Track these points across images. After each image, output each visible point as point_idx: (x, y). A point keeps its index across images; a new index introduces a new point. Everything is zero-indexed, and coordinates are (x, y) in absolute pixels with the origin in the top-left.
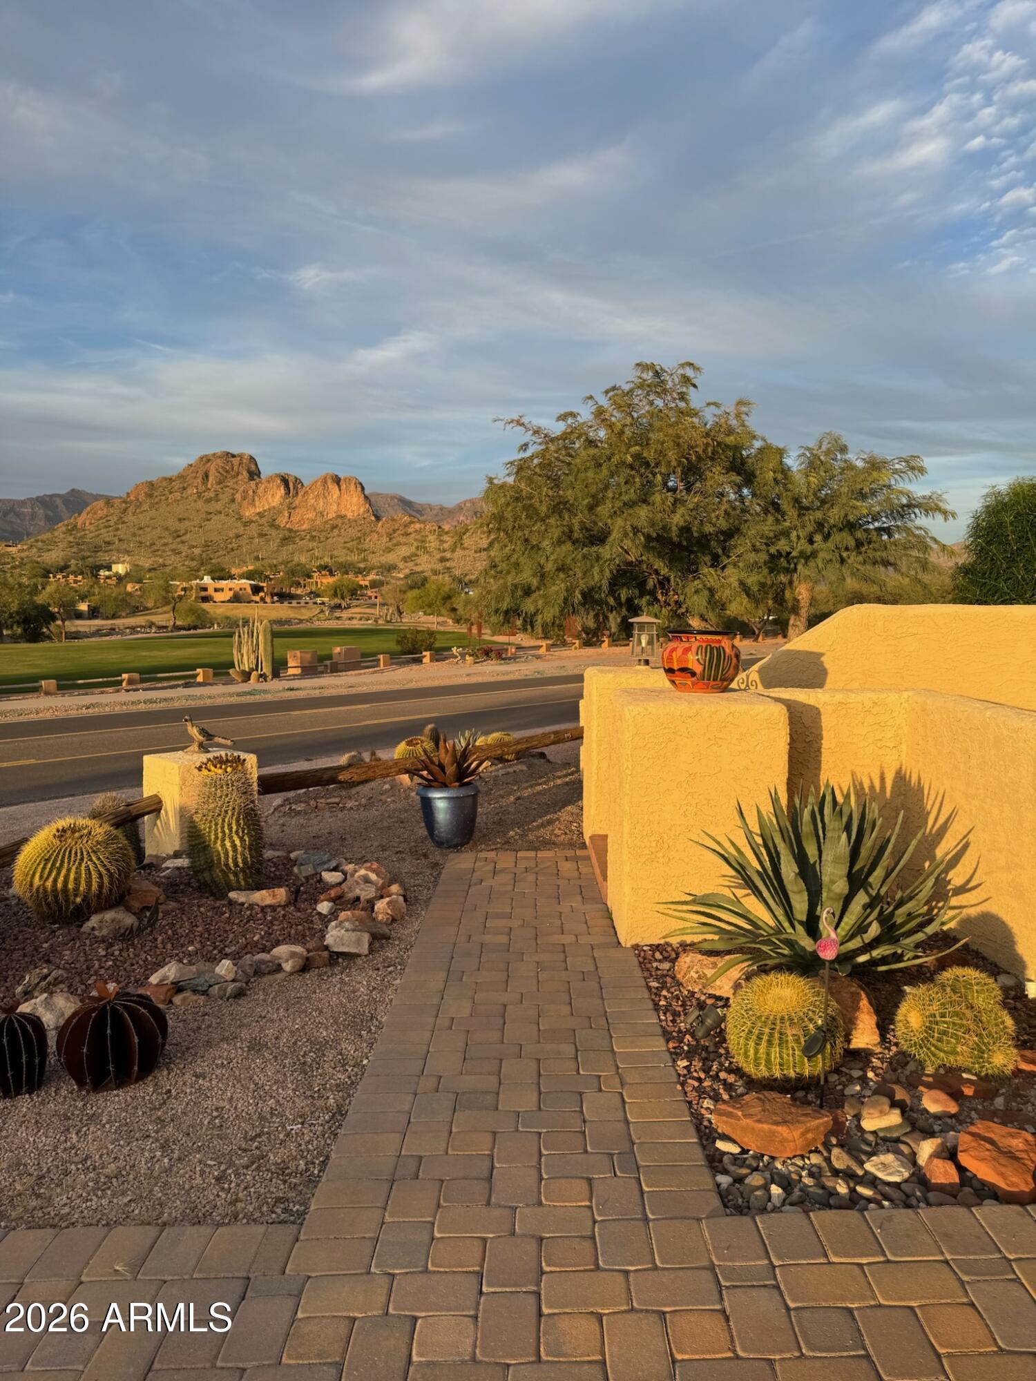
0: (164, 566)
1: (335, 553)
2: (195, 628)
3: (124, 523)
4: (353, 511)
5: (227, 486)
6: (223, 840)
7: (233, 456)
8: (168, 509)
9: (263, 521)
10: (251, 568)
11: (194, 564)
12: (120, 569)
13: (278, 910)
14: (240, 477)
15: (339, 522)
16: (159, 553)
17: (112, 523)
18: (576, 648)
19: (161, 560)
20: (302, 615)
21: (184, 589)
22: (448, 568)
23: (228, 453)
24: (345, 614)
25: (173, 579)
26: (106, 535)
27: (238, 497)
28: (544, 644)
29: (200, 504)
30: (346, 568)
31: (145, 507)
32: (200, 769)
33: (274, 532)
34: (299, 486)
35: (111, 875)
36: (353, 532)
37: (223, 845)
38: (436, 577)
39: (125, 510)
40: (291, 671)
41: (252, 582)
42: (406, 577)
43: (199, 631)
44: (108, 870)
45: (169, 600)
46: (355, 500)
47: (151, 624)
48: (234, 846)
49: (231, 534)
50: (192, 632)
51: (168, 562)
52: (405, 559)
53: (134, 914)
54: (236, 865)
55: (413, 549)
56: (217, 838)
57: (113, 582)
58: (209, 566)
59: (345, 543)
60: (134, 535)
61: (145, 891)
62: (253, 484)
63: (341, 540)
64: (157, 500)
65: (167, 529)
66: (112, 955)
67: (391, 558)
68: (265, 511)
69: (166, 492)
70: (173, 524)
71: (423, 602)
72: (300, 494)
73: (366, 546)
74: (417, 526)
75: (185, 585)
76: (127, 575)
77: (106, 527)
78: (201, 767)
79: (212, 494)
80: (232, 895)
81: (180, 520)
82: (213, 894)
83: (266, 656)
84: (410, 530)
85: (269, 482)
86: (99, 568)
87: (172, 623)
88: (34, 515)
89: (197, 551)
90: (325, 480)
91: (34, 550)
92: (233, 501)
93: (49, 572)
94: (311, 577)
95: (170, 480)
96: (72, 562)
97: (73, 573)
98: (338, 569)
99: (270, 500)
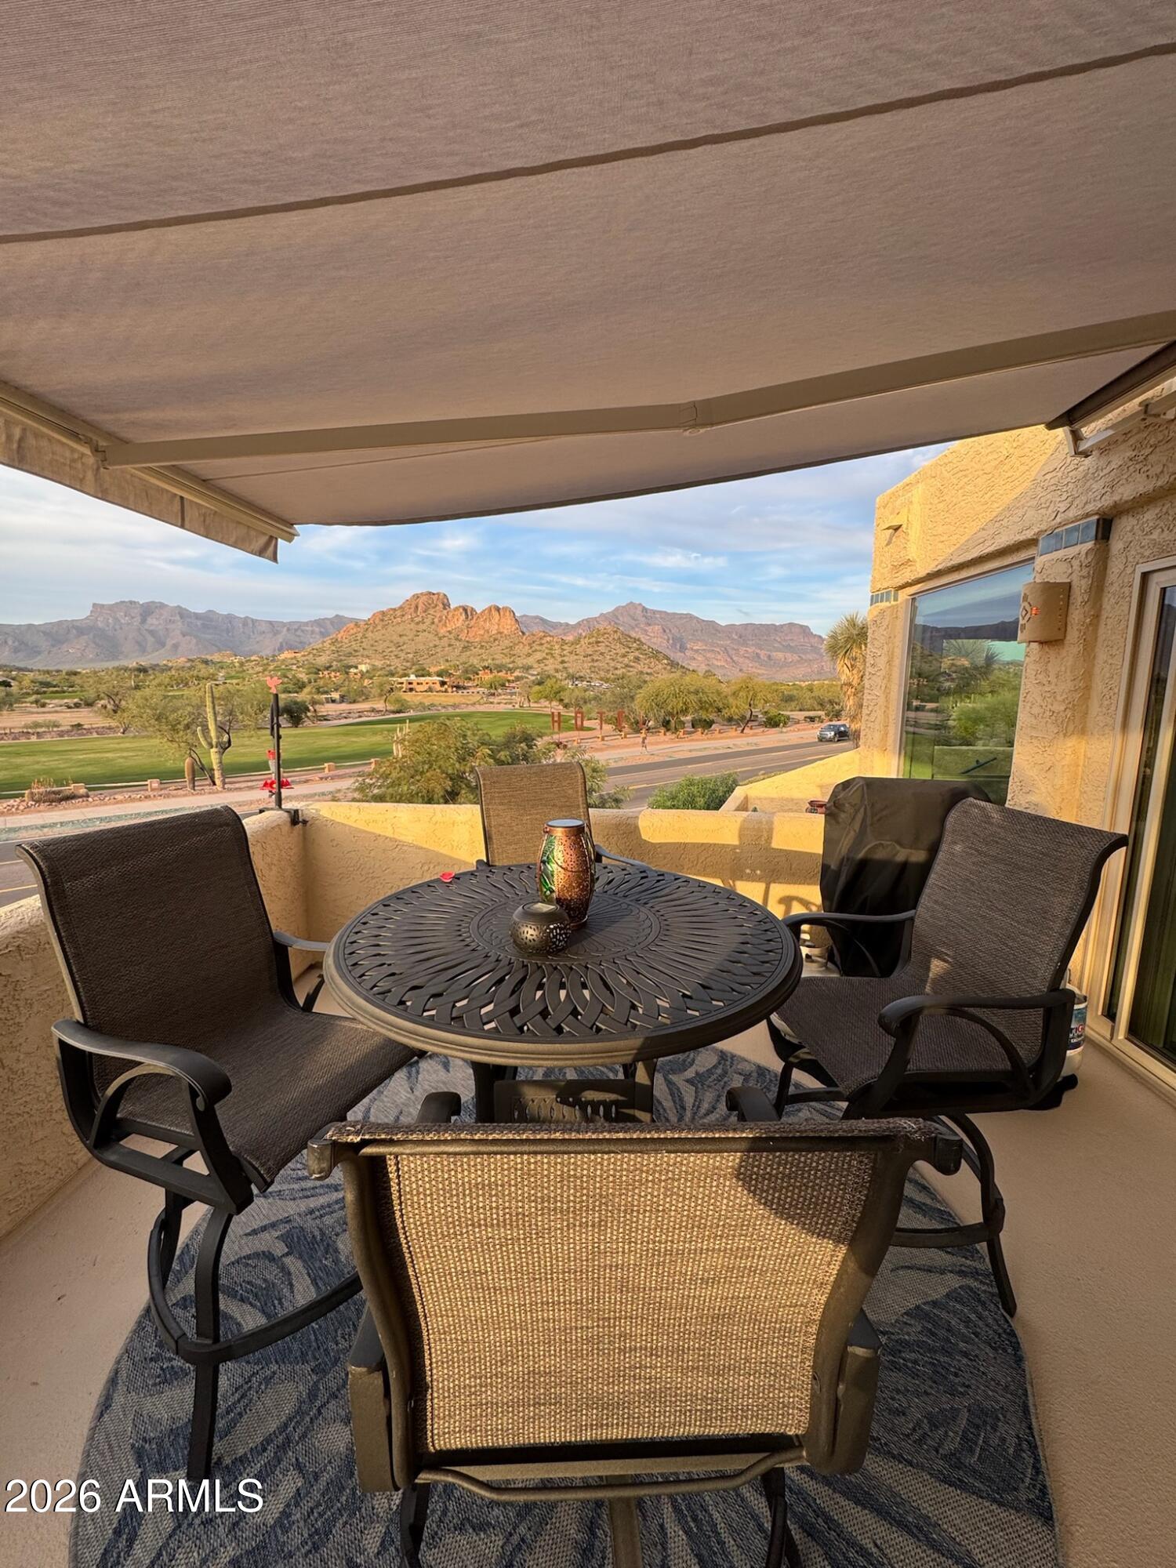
0: (390, 665)
1: (495, 656)
2: (399, 711)
3: (366, 637)
4: (507, 629)
5: (429, 614)
7: (434, 594)
8: (393, 629)
9: (451, 636)
10: (442, 667)
11: (408, 664)
12: (363, 668)
14: (437, 608)
15: (499, 635)
16: (386, 657)
17: (359, 638)
19: (388, 662)
20: (470, 701)
22: (565, 668)
24: (496, 700)
25: (394, 676)
26: (355, 646)
27: (436, 620)
29: (413, 626)
30: (499, 668)
31: (379, 627)
33: (458, 643)
34: (475, 613)
36: (507, 643)
38: (556, 675)
39: (367, 629)
41: (441, 678)
42: (538, 674)
43: (402, 713)
46: (509, 621)
47: (373, 710)
49: (431, 645)
50: (397, 715)
51: (392, 664)
52: (538, 662)
55: (544, 655)
57: (357, 677)
58: (416, 667)
59: (502, 650)
60: (372, 646)
62: (445, 612)
63: (499, 648)
64: (386, 623)
65: (392, 642)
67: (530, 661)
68: (452, 629)
69: (392, 618)
70: (396, 638)
71: (542, 695)
72: (474, 619)
73: (515, 652)
74: (548, 639)
76: (366, 672)
77: (355, 641)
79: (420, 619)
81: (400, 636)
84: (544, 642)
85: (455, 611)
86: (351, 667)
87: (385, 709)
88: (313, 632)
89: (411, 656)
90: (490, 609)
91: (311, 655)
92: (433, 623)
93: (319, 670)
94: (478, 674)
95: (395, 610)
96: (335, 663)
97: (334, 671)
98: (495, 669)
99: (456, 622)
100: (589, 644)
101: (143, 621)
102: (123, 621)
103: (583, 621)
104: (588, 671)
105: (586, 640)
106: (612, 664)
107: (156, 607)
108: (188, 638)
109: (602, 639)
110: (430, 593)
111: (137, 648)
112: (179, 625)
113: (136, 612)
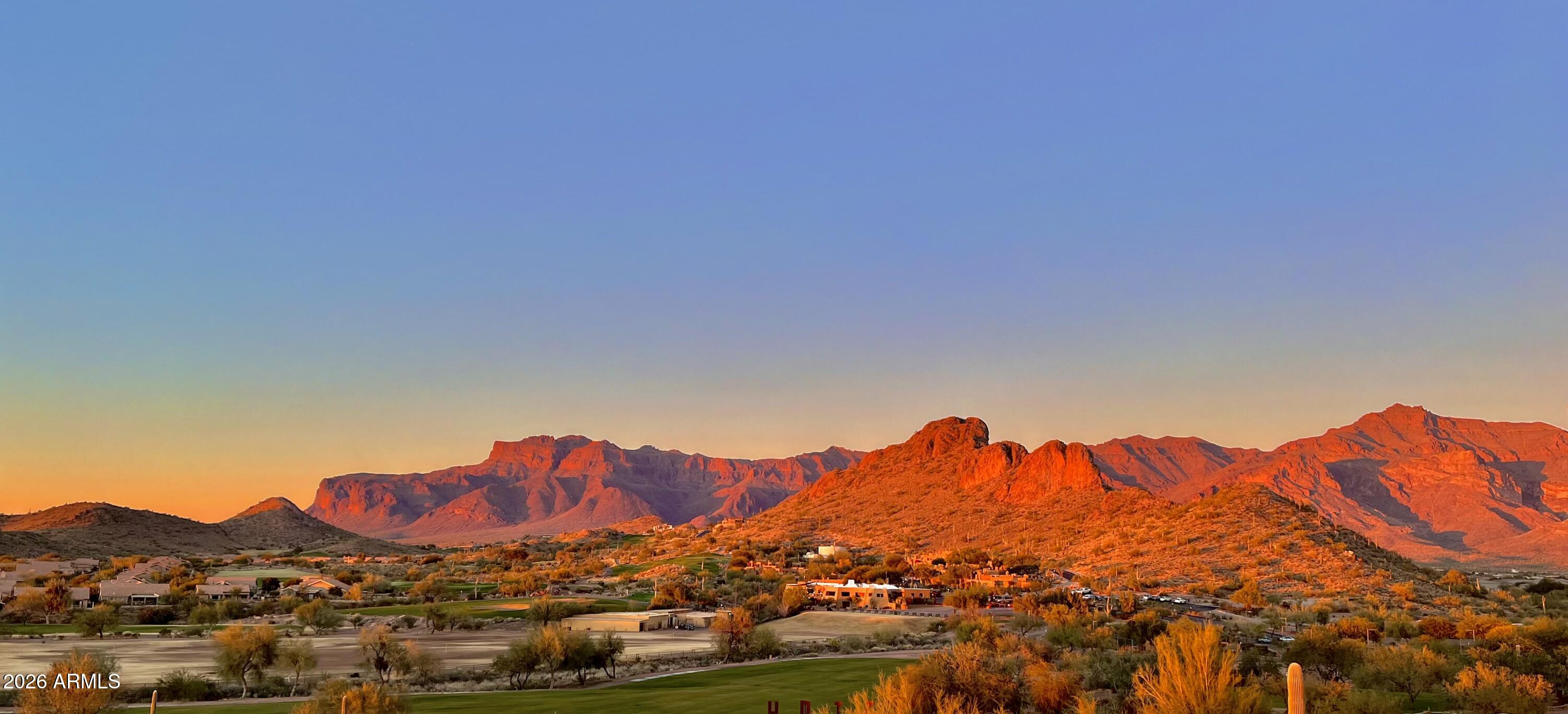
0: (873, 546)
3: (846, 497)
4: (1079, 483)
5: (951, 456)
7: (962, 421)
8: (890, 481)
9: (979, 495)
11: (902, 545)
12: (826, 551)
14: (965, 445)
15: (1063, 494)
16: (869, 533)
17: (837, 497)
19: (869, 541)
23: (956, 418)
26: (827, 511)
27: (960, 467)
29: (921, 476)
33: (990, 507)
34: (1023, 454)
36: (1076, 508)
39: (851, 482)
46: (1081, 470)
49: (945, 510)
60: (852, 511)
62: (977, 451)
64: (881, 471)
65: (883, 505)
68: (984, 483)
69: (892, 462)
70: (890, 498)
72: (1023, 464)
73: (1083, 526)
77: (830, 501)
79: (935, 465)
81: (899, 494)
84: (1137, 507)
85: (994, 450)
86: (807, 549)
88: (793, 475)
90: (1049, 447)
91: (757, 528)
92: (955, 472)
95: (896, 448)
96: (784, 543)
99: (991, 471)
101: (556, 465)
102: (529, 466)
103: (1288, 444)
107: (576, 444)
108: (611, 489)
111: (542, 504)
112: (601, 471)
113: (547, 453)
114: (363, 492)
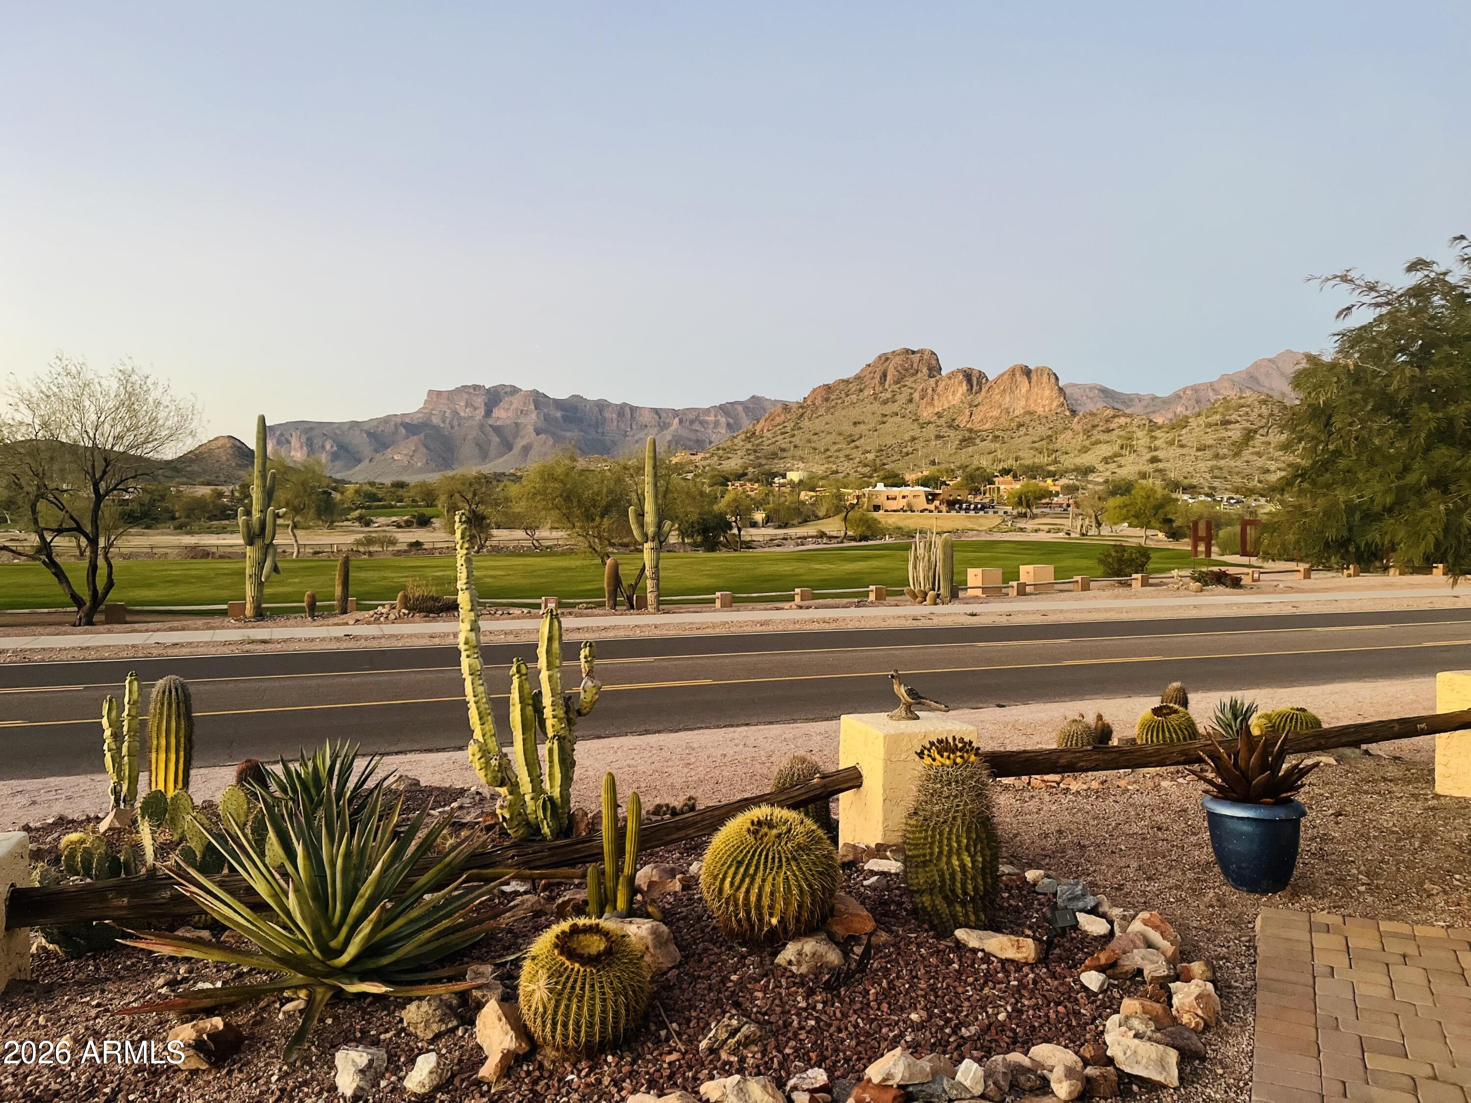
0: (837, 472)
1: (1020, 454)
2: (866, 538)
3: (800, 428)
4: (1044, 406)
5: (905, 386)
6: (949, 857)
7: (913, 352)
8: (844, 413)
9: (942, 421)
10: (926, 473)
11: (866, 470)
12: (794, 476)
13: (1026, 969)
14: (919, 375)
15: (1027, 418)
16: (832, 459)
17: (788, 429)
18: (1349, 576)
19: (834, 467)
20: (981, 525)
21: (858, 497)
22: (1160, 471)
24: (1029, 525)
25: (845, 487)
26: (782, 442)
27: (916, 396)
28: (1302, 569)
29: (876, 406)
30: (1033, 472)
31: (822, 411)
32: (921, 755)
33: (952, 433)
34: (984, 381)
35: (813, 893)
36: (1043, 431)
37: (949, 863)
38: (1144, 482)
39: (802, 415)
40: (970, 592)
41: (927, 489)
42: (1106, 481)
43: (870, 543)
44: (810, 886)
45: (839, 508)
46: (1047, 393)
47: (822, 535)
48: (963, 866)
49: (907, 437)
50: (863, 543)
51: (840, 469)
52: (1106, 460)
53: (838, 944)
54: (965, 893)
55: (1116, 448)
56: (941, 852)
57: (787, 490)
58: (882, 473)
59: (1034, 442)
60: (809, 441)
61: (851, 914)
62: (933, 381)
63: (1028, 439)
64: (833, 403)
65: (840, 434)
66: (814, 1008)
67: (1086, 460)
68: (944, 410)
69: (843, 395)
70: (847, 428)
71: (1128, 511)
72: (984, 390)
73: (1057, 446)
74: (1122, 420)
75: (857, 492)
76: (801, 481)
77: (782, 434)
78: (922, 752)
79: (889, 395)
80: (960, 933)
81: (855, 423)
82: (933, 927)
83: (944, 575)
84: (1113, 426)
85: (950, 378)
86: (775, 475)
87: (842, 534)
88: (717, 424)
89: (871, 456)
90: (1013, 372)
91: (716, 458)
92: (911, 401)
93: (728, 480)
94: (993, 483)
95: (847, 382)
96: (751, 469)
97: (750, 480)
98: (1024, 473)
99: (951, 397)
100: (1209, 425)
101: (488, 413)
102: (462, 414)
103: (1184, 391)
104: (1208, 476)
105: (1202, 420)
106: (1260, 462)
107: (506, 393)
108: (543, 436)
109: (1234, 417)
110: (907, 352)
111: (477, 451)
112: (532, 418)
113: (480, 401)
114: (304, 439)
